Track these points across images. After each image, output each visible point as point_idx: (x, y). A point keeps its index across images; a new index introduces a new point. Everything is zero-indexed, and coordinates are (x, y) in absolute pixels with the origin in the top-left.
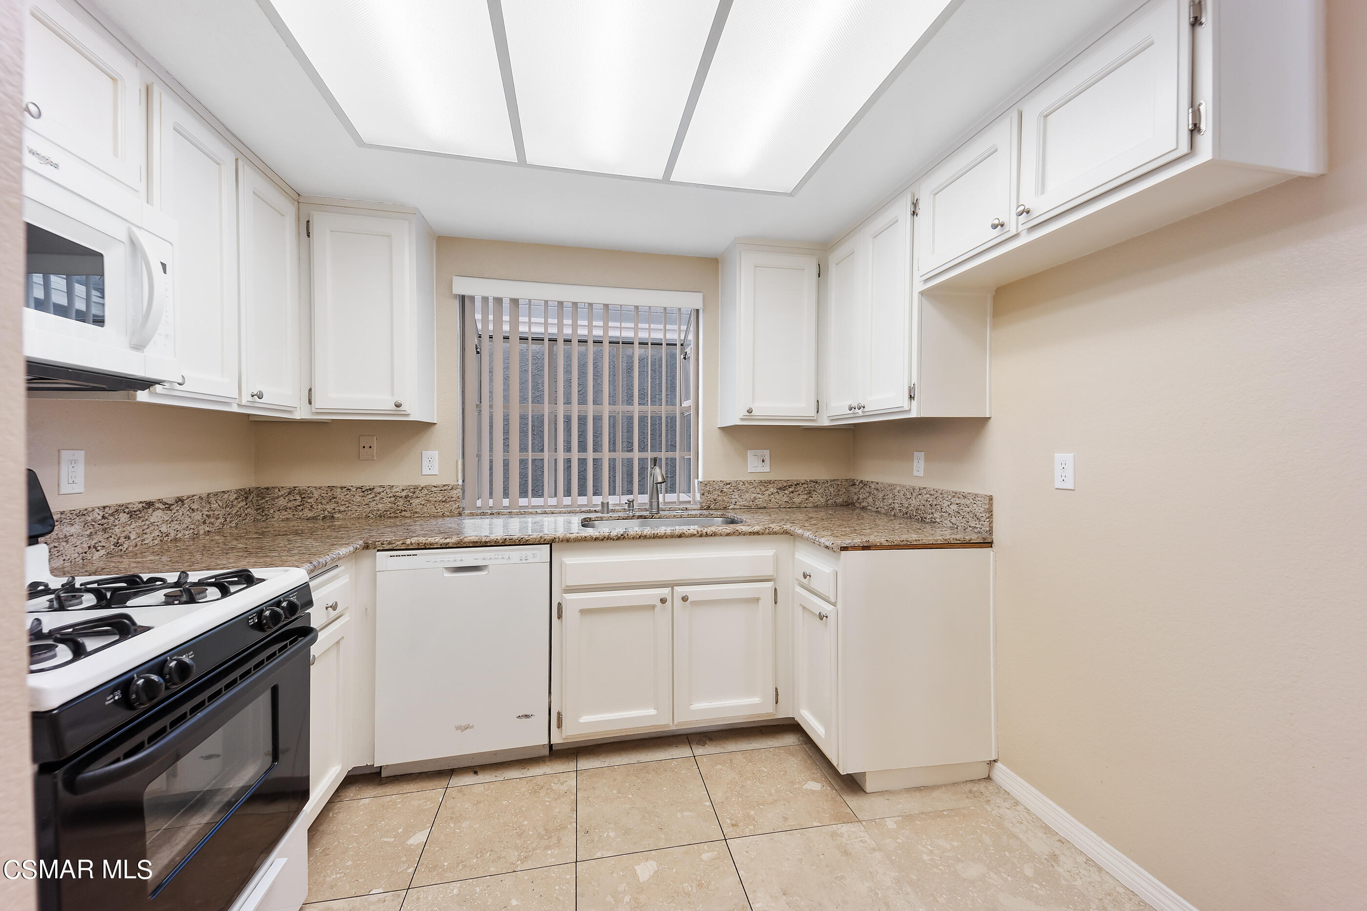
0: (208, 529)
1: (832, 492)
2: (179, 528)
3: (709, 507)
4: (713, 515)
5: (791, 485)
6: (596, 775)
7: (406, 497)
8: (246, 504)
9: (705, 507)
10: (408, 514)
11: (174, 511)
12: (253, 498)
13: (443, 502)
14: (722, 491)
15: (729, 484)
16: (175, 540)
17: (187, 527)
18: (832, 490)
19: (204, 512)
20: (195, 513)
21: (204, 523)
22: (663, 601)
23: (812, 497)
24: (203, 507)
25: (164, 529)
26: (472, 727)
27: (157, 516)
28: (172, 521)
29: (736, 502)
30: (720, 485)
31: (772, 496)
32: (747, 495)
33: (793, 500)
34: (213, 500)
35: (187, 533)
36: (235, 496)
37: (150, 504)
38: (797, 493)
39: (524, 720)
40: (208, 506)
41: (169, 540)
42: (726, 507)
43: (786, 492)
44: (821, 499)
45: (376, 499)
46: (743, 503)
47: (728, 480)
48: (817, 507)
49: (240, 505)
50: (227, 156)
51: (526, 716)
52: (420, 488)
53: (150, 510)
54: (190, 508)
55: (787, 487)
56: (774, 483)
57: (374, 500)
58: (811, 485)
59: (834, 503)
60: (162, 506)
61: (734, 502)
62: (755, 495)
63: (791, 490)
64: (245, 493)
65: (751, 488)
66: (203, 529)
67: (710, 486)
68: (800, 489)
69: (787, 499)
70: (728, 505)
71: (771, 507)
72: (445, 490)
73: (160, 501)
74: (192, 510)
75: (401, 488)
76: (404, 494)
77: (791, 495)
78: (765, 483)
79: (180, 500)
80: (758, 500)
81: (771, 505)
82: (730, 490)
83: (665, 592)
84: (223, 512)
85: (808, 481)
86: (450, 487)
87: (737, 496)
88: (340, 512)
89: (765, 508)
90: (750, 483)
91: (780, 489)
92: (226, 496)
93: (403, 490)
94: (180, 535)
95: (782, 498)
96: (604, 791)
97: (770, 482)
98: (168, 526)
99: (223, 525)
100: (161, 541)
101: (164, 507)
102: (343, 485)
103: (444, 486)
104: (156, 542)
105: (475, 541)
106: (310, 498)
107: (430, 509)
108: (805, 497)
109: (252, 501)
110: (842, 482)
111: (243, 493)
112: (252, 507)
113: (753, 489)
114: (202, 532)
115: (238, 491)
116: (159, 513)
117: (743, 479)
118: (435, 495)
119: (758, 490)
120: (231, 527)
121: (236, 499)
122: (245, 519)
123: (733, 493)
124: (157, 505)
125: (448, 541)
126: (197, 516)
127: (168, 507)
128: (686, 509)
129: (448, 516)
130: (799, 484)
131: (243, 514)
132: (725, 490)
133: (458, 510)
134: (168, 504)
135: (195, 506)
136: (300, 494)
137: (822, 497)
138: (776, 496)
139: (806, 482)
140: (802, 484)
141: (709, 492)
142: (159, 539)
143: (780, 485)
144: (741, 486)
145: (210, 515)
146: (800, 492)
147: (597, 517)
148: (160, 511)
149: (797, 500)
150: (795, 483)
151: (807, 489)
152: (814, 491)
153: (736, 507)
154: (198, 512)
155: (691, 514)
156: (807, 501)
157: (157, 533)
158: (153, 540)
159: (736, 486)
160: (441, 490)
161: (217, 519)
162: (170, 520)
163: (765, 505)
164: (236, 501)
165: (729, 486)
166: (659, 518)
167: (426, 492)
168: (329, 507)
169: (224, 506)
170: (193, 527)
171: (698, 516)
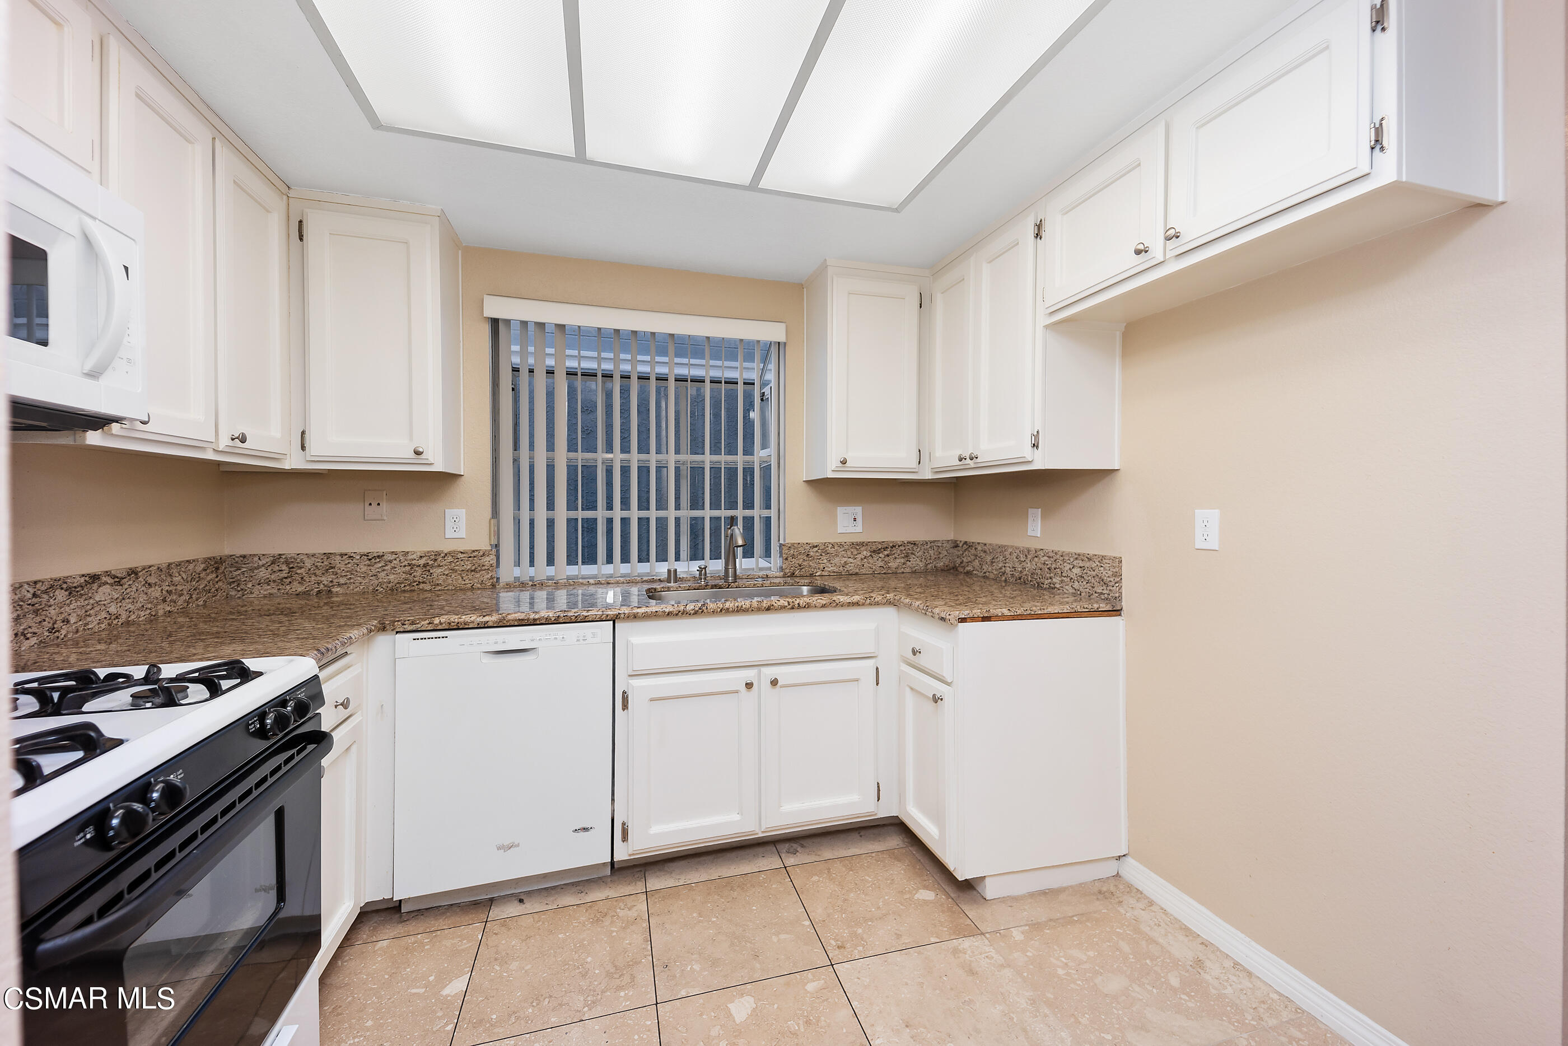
0: (169, 608)
1: (932, 555)
2: (132, 607)
3: (794, 574)
4: (800, 584)
5: (887, 548)
6: (671, 896)
7: (425, 565)
8: (217, 577)
9: (789, 574)
10: (427, 587)
11: (126, 586)
12: (225, 568)
13: (472, 571)
14: (808, 555)
15: (816, 546)
16: (128, 623)
17: (143, 606)
18: (931, 552)
19: (164, 587)
20: (153, 589)
21: (164, 600)
22: (749, 686)
23: (910, 561)
24: (163, 581)
25: (113, 609)
26: (518, 845)
27: (103, 593)
28: (124, 599)
29: (824, 568)
30: (806, 548)
31: (866, 560)
32: (837, 560)
33: (889, 564)
34: (174, 571)
35: (142, 613)
36: (203, 566)
37: (94, 578)
38: (893, 556)
39: (582, 834)
40: (169, 579)
41: (120, 624)
42: (813, 574)
43: (881, 555)
44: (920, 564)
45: (386, 568)
46: (832, 568)
47: (814, 541)
48: (915, 572)
49: (209, 578)
50: (202, 133)
51: (584, 829)
52: (442, 555)
53: (95, 586)
54: (146, 583)
55: (882, 550)
56: (867, 545)
57: (384, 570)
58: (908, 547)
59: (935, 567)
60: (110, 580)
61: (822, 567)
62: (845, 559)
63: (886, 553)
64: (216, 563)
65: (841, 551)
66: (162, 609)
67: (794, 549)
68: (897, 551)
69: (881, 564)
70: (815, 572)
71: (864, 572)
72: (474, 557)
73: (108, 573)
74: (149, 584)
75: (419, 554)
76: (422, 562)
77: (886, 559)
78: (857, 545)
79: (133, 572)
80: (849, 565)
82: (817, 554)
83: (749, 675)
84: (188, 586)
85: (906, 542)
86: (481, 553)
87: (825, 561)
88: (339, 585)
89: (857, 574)
90: (841, 545)
91: (874, 551)
92: (191, 567)
93: (421, 557)
94: (133, 617)
95: (877, 562)
96: (682, 915)
97: (862, 544)
98: (118, 606)
99: (188, 603)
100: (109, 625)
101: (112, 581)
102: (344, 551)
103: (474, 551)
104: (103, 626)
105: (520, 618)
106: (301, 568)
107: (455, 580)
108: (903, 561)
109: (223, 572)
110: (943, 543)
111: (213, 563)
112: (224, 580)
113: (843, 552)
114: (161, 612)
115: (206, 560)
116: (106, 589)
117: (832, 541)
118: (462, 563)
119: (849, 553)
120: (198, 606)
121: (205, 570)
122: (216, 596)
123: (821, 557)
124: (104, 579)
125: (487, 619)
126: (155, 593)
127: (118, 581)
128: (767, 576)
129: (479, 589)
130: (895, 546)
131: (213, 590)
132: (812, 554)
133: (491, 581)
134: (117, 577)
135: (152, 580)
136: (287, 562)
137: (921, 561)
138: (869, 560)
139: (903, 544)
140: (899, 546)
141: (793, 556)
142: (106, 622)
143: (874, 547)
144: (829, 549)
145: (171, 591)
146: (896, 555)
147: (663, 587)
148: (108, 586)
149: (893, 565)
150: (891, 545)
151: (904, 552)
152: (912, 554)
153: (824, 573)
154: (157, 587)
155: (773, 583)
156: (904, 566)
157: (104, 615)
158: (99, 624)
159: (823, 550)
160: (470, 557)
161: (181, 595)
162: (121, 597)
163: (858, 571)
164: (204, 573)
165: (816, 549)
166: (737, 588)
167: (450, 559)
168: (325, 580)
169: (189, 579)
170: (149, 606)
171: (782, 585)
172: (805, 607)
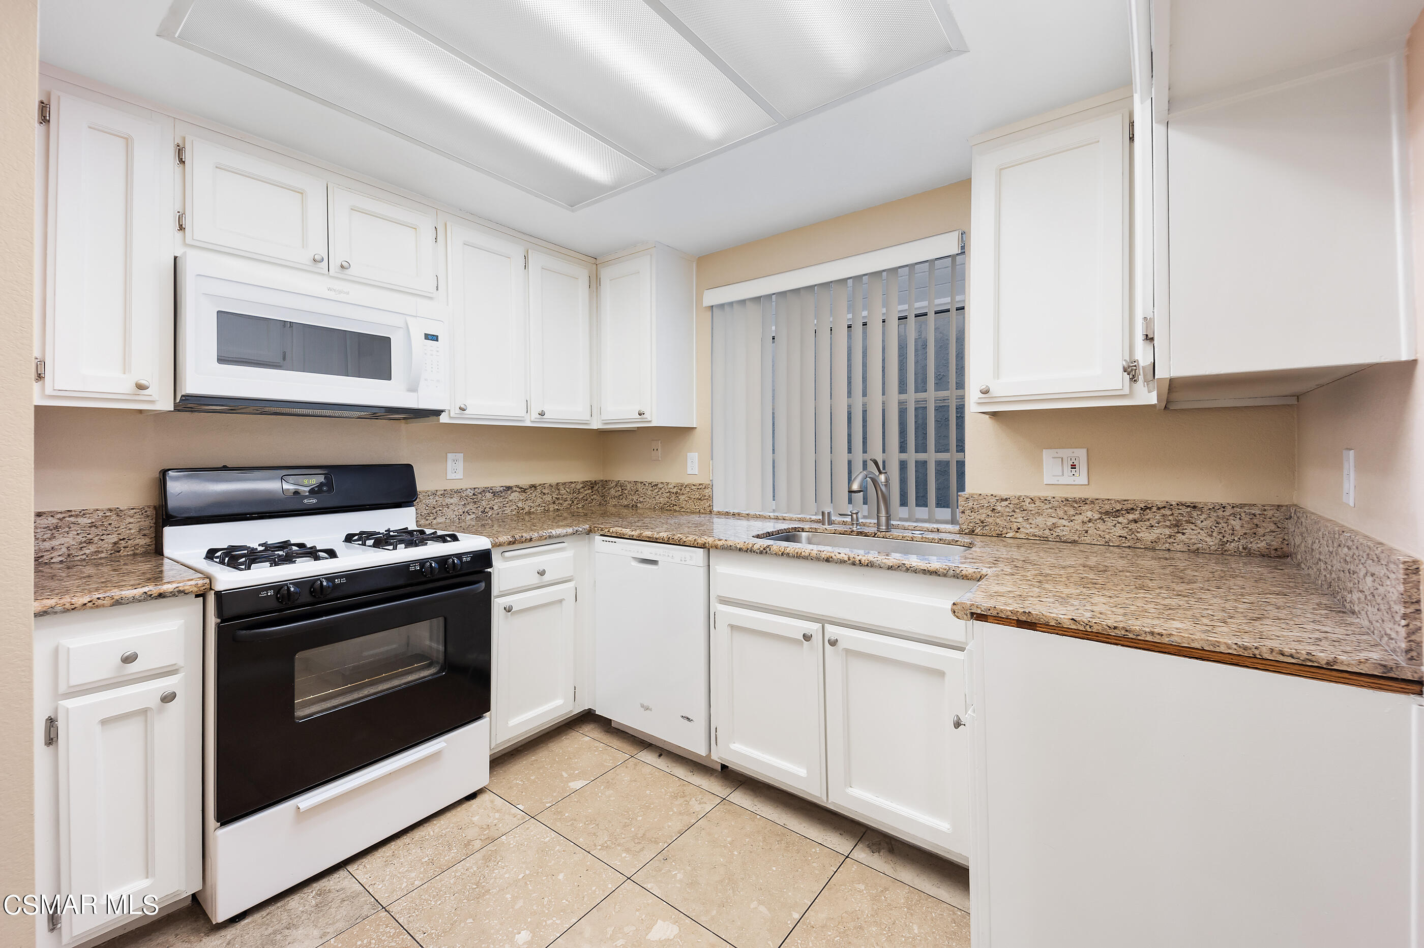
0: (557, 507)
1: (1238, 528)
2: (532, 505)
3: (973, 531)
4: (959, 543)
5: (1132, 509)
6: (734, 814)
7: (677, 493)
8: (592, 492)
9: (967, 531)
10: (677, 508)
11: (529, 493)
12: (598, 488)
13: (699, 499)
14: (994, 509)
15: (1006, 500)
16: (529, 513)
17: (539, 505)
18: (1236, 523)
19: (554, 496)
20: (546, 496)
21: (554, 503)
22: (807, 638)
23: (1183, 534)
24: (553, 492)
25: (520, 505)
26: (651, 710)
27: (514, 496)
28: (527, 500)
29: (1019, 529)
30: (991, 501)
31: (1091, 524)
32: (1040, 520)
33: (1138, 535)
34: (561, 488)
35: (539, 509)
36: (582, 485)
37: (509, 488)
38: (1148, 523)
39: (686, 721)
40: (557, 491)
41: (524, 513)
42: (1001, 535)
43: (1120, 519)
44: (1208, 539)
45: (659, 493)
46: (1031, 530)
47: (1004, 495)
48: (1196, 552)
49: (586, 492)
51: (688, 718)
52: (684, 486)
53: (509, 492)
54: (542, 492)
55: (1124, 512)
56: (1092, 502)
57: (658, 495)
58: (1180, 511)
59: (1244, 548)
60: (518, 490)
61: (1015, 528)
62: (1054, 520)
63: (1131, 517)
64: (591, 484)
65: (1047, 509)
66: (552, 507)
67: (974, 501)
68: (1154, 517)
69: (1124, 533)
70: (1005, 531)
71: (1088, 542)
72: (700, 489)
73: (517, 486)
74: (544, 493)
75: (673, 485)
76: (675, 490)
77: (1133, 526)
78: (1076, 502)
79: (534, 487)
80: (1061, 528)
81: (1088, 540)
82: (1008, 510)
83: (812, 627)
84: (571, 496)
85: (1174, 503)
86: (704, 487)
87: (1020, 520)
88: (640, 502)
89: (1074, 542)
90: (1045, 501)
91: (1107, 513)
92: (573, 485)
93: (674, 487)
94: (533, 510)
95: (1115, 529)
96: (722, 833)
97: (1085, 501)
98: (524, 503)
99: (571, 506)
100: (518, 512)
101: (520, 490)
102: (642, 481)
103: (700, 485)
104: (514, 513)
105: (649, 536)
106: (626, 490)
107: (691, 505)
108: (1167, 531)
109: (597, 490)
110: (1265, 510)
111: (589, 484)
112: (598, 494)
113: (1050, 510)
114: (551, 509)
115: (583, 482)
116: (516, 494)
117: (1032, 494)
118: (694, 492)
119: (1061, 513)
120: (578, 508)
121: (583, 487)
122: (592, 503)
123: (1013, 514)
124: (514, 489)
125: (633, 533)
126: (548, 498)
127: (524, 490)
128: (938, 530)
129: (703, 513)
130: (1150, 509)
131: (589, 499)
132: (999, 508)
133: (709, 508)
134: (523, 489)
135: (545, 491)
136: (621, 486)
137: (1211, 536)
138: (1098, 525)
139: (1169, 506)
140: (1159, 509)
141: (972, 510)
142: (516, 511)
143: (1107, 507)
144: (1027, 504)
145: (559, 498)
146: (1153, 522)
147: (811, 528)
148: (517, 493)
149: (1147, 536)
150: (1142, 505)
151: (1170, 518)
152: (1188, 522)
153: (1018, 535)
154: (549, 495)
155: (925, 538)
156: (1172, 540)
157: (514, 507)
158: (511, 511)
159: (1018, 505)
160: (698, 489)
161: (565, 501)
162: (525, 499)
163: (1077, 539)
164: (583, 489)
165: (1006, 503)
166: (883, 538)
167: (688, 489)
168: (635, 498)
169: (572, 492)
170: (544, 505)
171: (937, 541)
172: (867, 565)
